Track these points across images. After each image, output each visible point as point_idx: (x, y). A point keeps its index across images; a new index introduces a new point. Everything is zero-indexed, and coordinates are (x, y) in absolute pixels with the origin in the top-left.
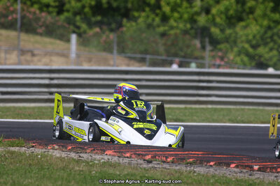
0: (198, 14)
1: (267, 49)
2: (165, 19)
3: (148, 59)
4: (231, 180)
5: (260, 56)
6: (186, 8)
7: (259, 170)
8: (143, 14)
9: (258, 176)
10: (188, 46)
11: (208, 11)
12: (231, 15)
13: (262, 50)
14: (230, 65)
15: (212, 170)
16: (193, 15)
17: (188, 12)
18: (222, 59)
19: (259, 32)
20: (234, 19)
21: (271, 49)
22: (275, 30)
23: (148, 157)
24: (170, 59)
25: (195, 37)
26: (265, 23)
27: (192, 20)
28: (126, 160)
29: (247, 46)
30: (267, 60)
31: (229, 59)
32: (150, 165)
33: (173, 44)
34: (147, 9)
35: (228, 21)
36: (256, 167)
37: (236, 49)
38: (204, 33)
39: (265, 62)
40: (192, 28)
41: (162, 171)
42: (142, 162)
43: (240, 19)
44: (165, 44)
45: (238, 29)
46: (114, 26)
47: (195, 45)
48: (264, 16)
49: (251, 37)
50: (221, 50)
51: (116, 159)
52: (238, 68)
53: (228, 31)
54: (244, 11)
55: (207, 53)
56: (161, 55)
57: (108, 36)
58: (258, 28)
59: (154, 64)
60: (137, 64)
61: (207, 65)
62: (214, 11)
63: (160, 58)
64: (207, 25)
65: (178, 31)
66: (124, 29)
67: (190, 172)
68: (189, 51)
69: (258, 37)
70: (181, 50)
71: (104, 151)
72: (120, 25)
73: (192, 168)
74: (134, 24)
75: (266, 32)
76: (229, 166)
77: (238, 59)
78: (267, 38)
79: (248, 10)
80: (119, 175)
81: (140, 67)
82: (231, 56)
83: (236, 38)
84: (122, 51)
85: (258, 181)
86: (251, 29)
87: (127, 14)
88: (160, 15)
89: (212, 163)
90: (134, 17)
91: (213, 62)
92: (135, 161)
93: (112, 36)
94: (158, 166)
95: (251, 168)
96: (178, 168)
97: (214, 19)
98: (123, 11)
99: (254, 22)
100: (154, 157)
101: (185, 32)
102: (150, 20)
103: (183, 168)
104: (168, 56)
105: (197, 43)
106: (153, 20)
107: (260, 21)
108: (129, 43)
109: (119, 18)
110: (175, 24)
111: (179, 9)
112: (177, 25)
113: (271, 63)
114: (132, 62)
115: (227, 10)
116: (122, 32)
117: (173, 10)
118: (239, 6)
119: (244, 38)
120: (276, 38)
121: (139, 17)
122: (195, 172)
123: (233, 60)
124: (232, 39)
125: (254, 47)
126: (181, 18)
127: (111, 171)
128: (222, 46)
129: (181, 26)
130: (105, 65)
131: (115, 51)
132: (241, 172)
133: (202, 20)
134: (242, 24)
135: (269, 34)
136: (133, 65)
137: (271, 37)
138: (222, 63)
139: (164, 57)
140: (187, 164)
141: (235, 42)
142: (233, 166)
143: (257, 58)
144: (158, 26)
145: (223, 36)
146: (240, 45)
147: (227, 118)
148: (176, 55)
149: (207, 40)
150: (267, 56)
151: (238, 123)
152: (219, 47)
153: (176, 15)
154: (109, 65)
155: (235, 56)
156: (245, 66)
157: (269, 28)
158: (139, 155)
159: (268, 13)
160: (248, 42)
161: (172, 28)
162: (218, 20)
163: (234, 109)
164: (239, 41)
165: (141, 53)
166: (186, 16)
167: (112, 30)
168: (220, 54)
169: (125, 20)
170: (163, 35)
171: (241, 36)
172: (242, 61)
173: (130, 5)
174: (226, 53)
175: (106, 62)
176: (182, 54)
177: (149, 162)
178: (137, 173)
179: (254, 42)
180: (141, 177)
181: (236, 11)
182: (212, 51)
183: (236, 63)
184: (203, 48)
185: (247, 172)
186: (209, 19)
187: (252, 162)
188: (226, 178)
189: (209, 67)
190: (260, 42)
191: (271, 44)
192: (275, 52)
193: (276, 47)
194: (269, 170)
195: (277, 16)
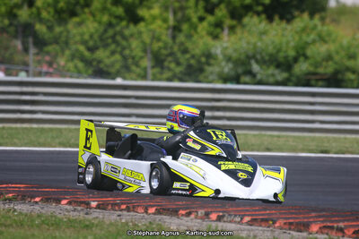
0: (18, 6)
1: (107, 53)
4: (61, 220)
5: (100, 62)
7: (98, 207)
9: (98, 214)
10: (7, 48)
11: (31, 3)
12: (62, 8)
13: (101, 54)
14: (61, 73)
15: (37, 207)
16: (12, 8)
17: (5, 4)
18: (50, 64)
19: (97, 31)
20: (65, 14)
21: (113, 53)
22: (118, 28)
25: (16, 37)
26: (105, 18)
27: (11, 15)
29: (82, 48)
30: (107, 66)
31: (59, 65)
35: (56, 16)
36: (94, 204)
37: (67, 53)
38: (26, 31)
39: (105, 69)
40: (11, 24)
43: (73, 14)
45: (70, 26)
47: (15, 47)
48: (104, 9)
49: (87, 37)
50: (48, 53)
52: (71, 77)
53: (58, 29)
54: (78, 3)
55: (31, 57)
58: (96, 25)
61: (31, 72)
62: (39, 3)
64: (31, 21)
67: (9, 211)
68: (7, 55)
69: (96, 37)
73: (12, 206)
75: (105, 31)
76: (60, 203)
77: (71, 65)
78: (107, 38)
79: (82, 2)
82: (62, 62)
83: (67, 37)
85: (96, 222)
86: (86, 27)
89: (37, 199)
91: (39, 69)
95: (88, 204)
97: (39, 14)
99: (91, 18)
101: (3, 30)
105: (18, 44)
107: (99, 16)
113: (113, 70)
115: (56, 1)
119: (78, 38)
120: (118, 38)
122: (15, 210)
123: (64, 67)
124: (63, 39)
125: (92, 50)
128: (50, 48)
132: (75, 210)
133: (24, 14)
134: (76, 19)
135: (111, 32)
137: (113, 37)
138: (51, 70)
140: (6, 200)
141: (67, 43)
142: (64, 202)
143: (95, 63)
145: (51, 35)
146: (74, 47)
147: (57, 141)
149: (31, 40)
150: (107, 61)
151: (70, 146)
152: (46, 49)
155: (67, 61)
156: (79, 74)
157: (110, 25)
159: (109, 6)
160: (84, 43)
162: (44, 14)
163: (65, 129)
164: (71, 42)
166: (3, 9)
168: (47, 58)
171: (74, 36)
172: (76, 67)
174: (55, 57)
179: (91, 43)
181: (68, 3)
182: (37, 54)
183: (68, 70)
185: (82, 210)
186: (32, 13)
187: (89, 198)
188: (55, 216)
189: (34, 75)
190: (99, 43)
191: (113, 47)
192: (118, 57)
193: (119, 49)
194: (110, 207)
195: (120, 11)
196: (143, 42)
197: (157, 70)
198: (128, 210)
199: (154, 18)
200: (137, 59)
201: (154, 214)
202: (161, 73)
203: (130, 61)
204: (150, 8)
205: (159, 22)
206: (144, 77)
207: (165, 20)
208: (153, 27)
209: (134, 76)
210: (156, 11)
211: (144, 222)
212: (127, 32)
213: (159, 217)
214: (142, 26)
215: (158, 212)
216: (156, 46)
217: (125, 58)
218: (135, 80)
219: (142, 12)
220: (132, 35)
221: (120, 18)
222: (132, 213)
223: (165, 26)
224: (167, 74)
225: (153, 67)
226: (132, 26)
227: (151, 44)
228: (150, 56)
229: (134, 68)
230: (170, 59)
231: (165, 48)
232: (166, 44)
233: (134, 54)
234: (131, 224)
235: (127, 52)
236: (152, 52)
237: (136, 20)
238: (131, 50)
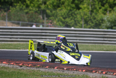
0: (41, 4)
1: (70, 19)
2: (27, 6)
3: (20, 23)
5: (67, 22)
6: (36, 2)
7: (67, 70)
8: (18, 4)
9: (66, 72)
10: (37, 18)
11: (45, 3)
12: (55, 5)
13: (67, 20)
14: (54, 26)
15: (47, 70)
16: (39, 5)
17: (37, 4)
18: (51, 23)
19: (66, 12)
20: (56, 7)
21: (71, 19)
22: (73, 11)
23: (20, 65)
24: (29, 23)
25: (40, 14)
26: (69, 8)
27: (39, 7)
28: (12, 66)
29: (61, 18)
30: (70, 24)
32: (22, 68)
33: (31, 17)
34: (20, 2)
35: (53, 7)
36: (65, 69)
37: (57, 19)
38: (44, 12)
39: (69, 24)
40: (39, 10)
41: (26, 70)
42: (18, 66)
43: (59, 7)
44: (28, 17)
45: (58, 11)
46: (6, 9)
48: (69, 5)
49: (63, 14)
50: (51, 20)
51: (7, 65)
52: (58, 27)
53: (54, 12)
54: (60, 3)
55: (45, 21)
56: (26, 22)
57: (4, 14)
58: (66, 10)
59: (23, 25)
60: (16, 25)
61: (45, 26)
62: (48, 3)
63: (25, 23)
64: (45, 9)
65: (33, 12)
66: (11, 11)
67: (38, 71)
68: (37, 20)
69: (66, 14)
70: (34, 19)
71: (2, 62)
72: (9, 9)
73: (39, 69)
74: (14, 8)
75: (69, 12)
76: (54, 68)
77: (58, 23)
78: (70, 14)
79: (61, 3)
80: (8, 72)
82: (55, 22)
83: (57, 14)
84: (10, 20)
85: (66, 74)
86: (63, 11)
87: (11, 4)
88: (25, 5)
89: (47, 67)
90: (14, 5)
91: (47, 25)
92: (15, 66)
93: (5, 14)
94: (25, 68)
95: (63, 69)
96: (33, 69)
97: (48, 7)
98: (10, 3)
99: (64, 8)
100: (23, 64)
101: (36, 12)
102: (21, 7)
103: (35, 69)
104: (29, 22)
105: (41, 17)
106: (23, 7)
107: (67, 7)
108: (13, 17)
109: (8, 6)
110: (32, 9)
111: (33, 2)
112: (33, 9)
113: (71, 25)
114: (14, 24)
115: (53, 3)
116: (9, 12)
117: (31, 3)
118: (58, 1)
119: (60, 15)
120: (73, 14)
121: (17, 5)
122: (40, 71)
123: (55, 24)
124: (55, 15)
125: (64, 18)
126: (34, 6)
127: (5, 70)
129: (34, 9)
130: (2, 26)
131: (7, 20)
132: (59, 71)
133: (43, 7)
134: (59, 8)
135: (71, 13)
136: (14, 26)
137: (71, 14)
138: (51, 25)
139: (27, 23)
140: (37, 67)
141: (56, 16)
142: (56, 68)
143: (65, 23)
144: (25, 9)
145: (52, 14)
146: (59, 17)
148: (32, 22)
149: (45, 15)
150: (70, 22)
152: (50, 18)
153: (32, 5)
154: (4, 26)
155: (57, 22)
156: (60, 26)
157: (70, 10)
158: (17, 64)
159: (70, 4)
160: (62, 16)
161: (30, 10)
162: (49, 7)
164: (58, 16)
165: (18, 21)
166: (36, 5)
167: (5, 11)
168: (50, 21)
169: (11, 7)
170: (27, 13)
171: (59, 14)
172: (59, 24)
173: (13, 1)
174: (53, 21)
175: (3, 24)
176: (35, 21)
177: (21, 66)
178: (16, 71)
179: (64, 16)
180: (18, 73)
181: (57, 3)
182: (47, 20)
183: (57, 25)
184: (43, 18)
185: (62, 71)
186: (46, 6)
187: (64, 67)
188: (53, 73)
189: (46, 27)
190: (67, 16)
191: (71, 17)
192: (73, 21)
193: (73, 18)
194: (70, 70)
195: (74, 5)
196: (81, 16)
197: (85, 25)
198: (76, 70)
199: (85, 8)
200: (79, 21)
201: (85, 72)
202: (87, 26)
203: (77, 22)
204: (83, 5)
205: (86, 9)
206: (81, 27)
207: (88, 9)
208: (84, 11)
209: (78, 27)
210: (85, 6)
211: (81, 74)
212: (76, 13)
213: (86, 73)
214: (81, 10)
215: (86, 71)
216: (85, 17)
217: (75, 21)
218: (78, 28)
219: (81, 6)
220: (77, 14)
221: (73, 8)
222: (78, 72)
223: (88, 10)
224: (89, 26)
225: (84, 24)
226: (77, 11)
227: (84, 16)
228: (83, 20)
229: (78, 24)
230: (90, 21)
231: (88, 18)
232: (88, 16)
233: (78, 19)
234: (77, 75)
235: (76, 19)
237: (79, 8)
238: (77, 19)
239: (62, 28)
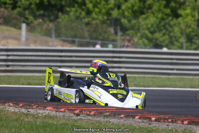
0: (112, 9)
1: (161, 35)
2: (89, 13)
3: (76, 42)
4: (135, 127)
5: (157, 40)
6: (104, 5)
7: (156, 120)
8: (73, 9)
9: (155, 125)
10: (105, 32)
11: (119, 7)
12: (136, 10)
13: (157, 35)
14: (135, 46)
15: (122, 120)
16: (109, 10)
17: (105, 8)
18: (129, 41)
19: (155, 22)
20: (138, 13)
21: (164, 35)
22: (167, 21)
23: (77, 112)
24: (92, 41)
25: (110, 26)
26: (160, 15)
27: (108, 14)
28: (61, 114)
29: (147, 32)
30: (161, 42)
31: (134, 41)
32: (79, 117)
33: (94, 31)
34: (76, 6)
35: (133, 14)
36: (153, 119)
37: (139, 35)
38: (116, 23)
39: (159, 43)
40: (108, 19)
41: (87, 121)
42: (72, 115)
43: (142, 13)
44: (89, 31)
45: (140, 20)
46: (52, 18)
47: (110, 32)
48: (159, 10)
49: (149, 26)
50: (128, 35)
51: (54, 112)
52: (141, 48)
53: (134, 22)
54: (145, 7)
55: (119, 37)
56: (86, 39)
57: (48, 25)
58: (155, 19)
59: (81, 45)
60: (69, 45)
61: (119, 46)
62: (123, 7)
63: (85, 40)
64: (119, 17)
65: (98, 22)
66: (60, 20)
67: (107, 122)
68: (106, 36)
69: (155, 26)
70: (100, 34)
71: (46, 107)
72: (57, 17)
73: (108, 119)
74: (66, 16)
75: (160, 22)
76: (134, 118)
77: (141, 42)
78: (161, 26)
79: (147, 6)
80: (56, 125)
81: (71, 47)
82: (136, 39)
83: (139, 26)
84: (58, 35)
85: (154, 129)
86: (151, 20)
87: (61, 9)
88: (85, 10)
89: (122, 116)
90: (67, 11)
91: (123, 44)
92: (68, 114)
93: (51, 25)
94: (84, 118)
95: (150, 119)
96: (98, 119)
97: (123, 13)
98: (59, 7)
99: (152, 15)
100: (81, 111)
101: (103, 22)
102: (78, 14)
103: (101, 119)
104: (91, 39)
105: (112, 30)
106: (80, 13)
107: (156, 14)
108: (63, 30)
109: (56, 12)
110: (96, 17)
111: (99, 6)
112: (97, 17)
113: (163, 44)
114: (66, 44)
115: (133, 6)
116: (58, 22)
117: (95, 6)
118: (141, 3)
119: (145, 27)
120: (167, 26)
121: (70, 11)
122: (110, 122)
123: (137, 42)
124: (137, 27)
125: (152, 33)
126: (100, 12)
127: (51, 121)
128: (129, 32)
129: (100, 17)
130: (46, 46)
131: (53, 36)
132: (143, 122)
133: (115, 13)
134: (144, 16)
135: (163, 23)
136: (66, 46)
137: (164, 26)
138: (130, 44)
139: (88, 40)
140: (105, 116)
141: (138, 29)
142: (137, 117)
143: (154, 41)
144: (84, 18)
145: (130, 25)
146: (142, 32)
147: (133, 83)
148: (97, 39)
149: (119, 28)
150: (161, 39)
151: (140, 87)
152: (127, 33)
153: (97, 10)
154: (49, 46)
155: (139, 39)
156: (145, 46)
157: (163, 19)
158: (70, 110)
159: (162, 8)
160: (148, 29)
161: (94, 19)
162: (126, 13)
163: (137, 77)
164: (141, 28)
165: (72, 37)
166: (104, 11)
167: (51, 21)
168: (128, 38)
169: (60, 14)
170: (88, 24)
171: (143, 25)
172: (143, 42)
173: (63, 3)
174: (132, 37)
175: (46, 43)
176: (101, 38)
177: (78, 115)
178: (69, 123)
179: (152, 29)
180: (72, 126)
181: (139, 7)
182: (122, 35)
183: (139, 44)
184: (116, 33)
185: (147, 122)
186: (120, 13)
187: (151, 115)
188: (132, 126)
189: (121, 47)
190: (156, 29)
191: (164, 31)
192: (167, 37)
193: (167, 33)
194: (162, 120)
195: (168, 11)
196: (181, 28)
197: (188, 44)
198: (172, 122)
199: (187, 15)
200: (177, 37)
201: (187, 124)
202: (191, 46)
203: (174, 39)
204: (185, 9)
205: (190, 17)
206: (181, 48)
207: (193, 16)
208: (187, 20)
209: (175, 47)
210: (188, 11)
211: (181, 129)
212: (172, 23)
213: (190, 126)
214: (180, 19)
215: (189, 123)
216: (188, 30)
217: (171, 37)
219: (181, 12)
220: (175, 25)
221: (168, 15)
222: (174, 124)
223: (193, 19)
224: (194, 46)
225: (186, 42)
226: (175, 20)
227: (185, 30)
228: (185, 36)
229: (176, 43)
230: (196, 38)
231: (193, 32)
232: (193, 29)
233: (176, 35)
234: (174, 130)
235: (172, 34)
236: (186, 34)
237: (177, 16)
238: (174, 33)
239: (149, 49)
